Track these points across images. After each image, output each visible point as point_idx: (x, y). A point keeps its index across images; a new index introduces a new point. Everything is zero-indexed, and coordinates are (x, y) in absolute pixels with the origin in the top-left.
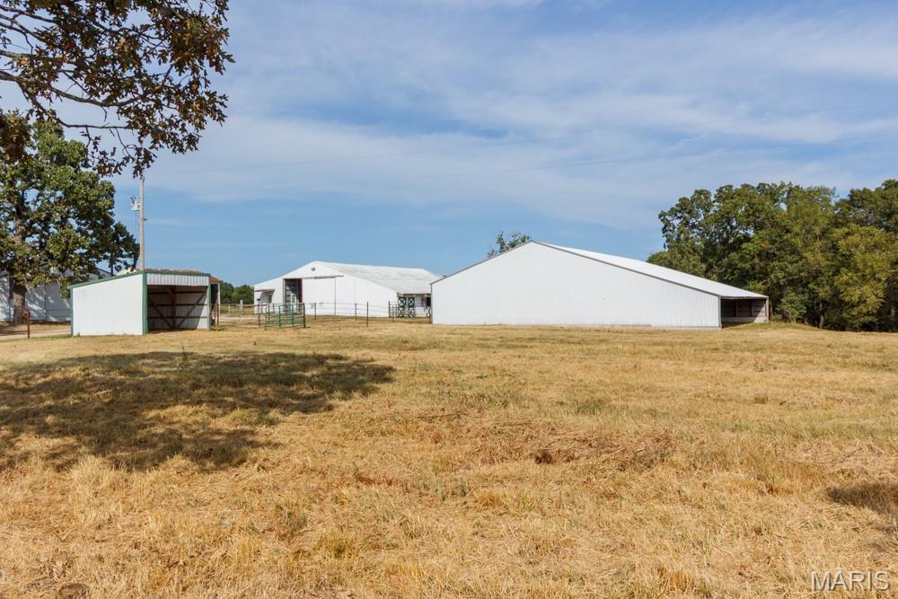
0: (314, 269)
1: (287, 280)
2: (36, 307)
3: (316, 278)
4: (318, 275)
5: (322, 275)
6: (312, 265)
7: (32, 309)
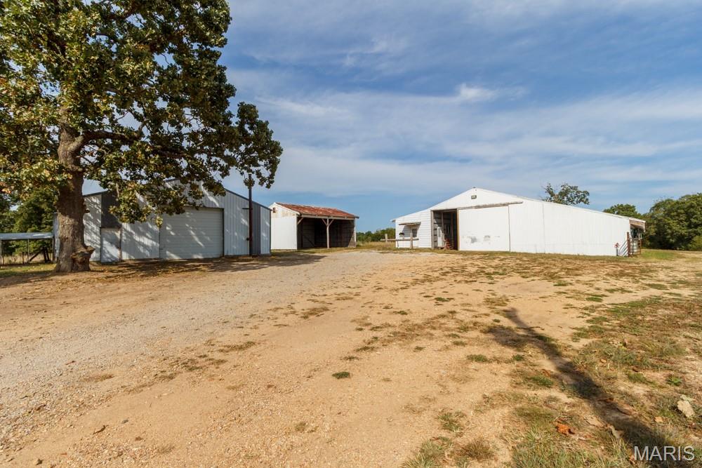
0: (474, 197)
1: (436, 212)
2: (147, 242)
3: (478, 207)
4: (481, 204)
5: (487, 203)
6: (472, 192)
7: (140, 244)
